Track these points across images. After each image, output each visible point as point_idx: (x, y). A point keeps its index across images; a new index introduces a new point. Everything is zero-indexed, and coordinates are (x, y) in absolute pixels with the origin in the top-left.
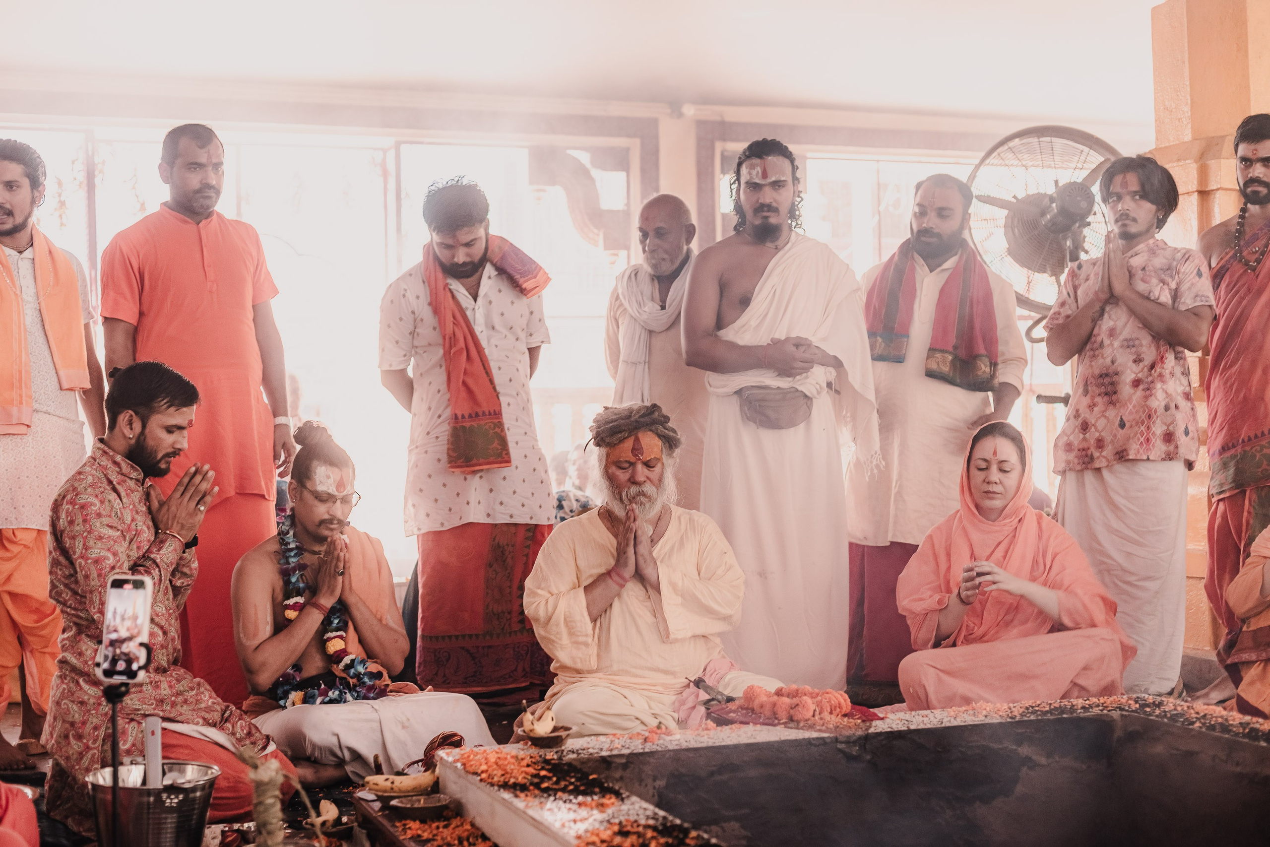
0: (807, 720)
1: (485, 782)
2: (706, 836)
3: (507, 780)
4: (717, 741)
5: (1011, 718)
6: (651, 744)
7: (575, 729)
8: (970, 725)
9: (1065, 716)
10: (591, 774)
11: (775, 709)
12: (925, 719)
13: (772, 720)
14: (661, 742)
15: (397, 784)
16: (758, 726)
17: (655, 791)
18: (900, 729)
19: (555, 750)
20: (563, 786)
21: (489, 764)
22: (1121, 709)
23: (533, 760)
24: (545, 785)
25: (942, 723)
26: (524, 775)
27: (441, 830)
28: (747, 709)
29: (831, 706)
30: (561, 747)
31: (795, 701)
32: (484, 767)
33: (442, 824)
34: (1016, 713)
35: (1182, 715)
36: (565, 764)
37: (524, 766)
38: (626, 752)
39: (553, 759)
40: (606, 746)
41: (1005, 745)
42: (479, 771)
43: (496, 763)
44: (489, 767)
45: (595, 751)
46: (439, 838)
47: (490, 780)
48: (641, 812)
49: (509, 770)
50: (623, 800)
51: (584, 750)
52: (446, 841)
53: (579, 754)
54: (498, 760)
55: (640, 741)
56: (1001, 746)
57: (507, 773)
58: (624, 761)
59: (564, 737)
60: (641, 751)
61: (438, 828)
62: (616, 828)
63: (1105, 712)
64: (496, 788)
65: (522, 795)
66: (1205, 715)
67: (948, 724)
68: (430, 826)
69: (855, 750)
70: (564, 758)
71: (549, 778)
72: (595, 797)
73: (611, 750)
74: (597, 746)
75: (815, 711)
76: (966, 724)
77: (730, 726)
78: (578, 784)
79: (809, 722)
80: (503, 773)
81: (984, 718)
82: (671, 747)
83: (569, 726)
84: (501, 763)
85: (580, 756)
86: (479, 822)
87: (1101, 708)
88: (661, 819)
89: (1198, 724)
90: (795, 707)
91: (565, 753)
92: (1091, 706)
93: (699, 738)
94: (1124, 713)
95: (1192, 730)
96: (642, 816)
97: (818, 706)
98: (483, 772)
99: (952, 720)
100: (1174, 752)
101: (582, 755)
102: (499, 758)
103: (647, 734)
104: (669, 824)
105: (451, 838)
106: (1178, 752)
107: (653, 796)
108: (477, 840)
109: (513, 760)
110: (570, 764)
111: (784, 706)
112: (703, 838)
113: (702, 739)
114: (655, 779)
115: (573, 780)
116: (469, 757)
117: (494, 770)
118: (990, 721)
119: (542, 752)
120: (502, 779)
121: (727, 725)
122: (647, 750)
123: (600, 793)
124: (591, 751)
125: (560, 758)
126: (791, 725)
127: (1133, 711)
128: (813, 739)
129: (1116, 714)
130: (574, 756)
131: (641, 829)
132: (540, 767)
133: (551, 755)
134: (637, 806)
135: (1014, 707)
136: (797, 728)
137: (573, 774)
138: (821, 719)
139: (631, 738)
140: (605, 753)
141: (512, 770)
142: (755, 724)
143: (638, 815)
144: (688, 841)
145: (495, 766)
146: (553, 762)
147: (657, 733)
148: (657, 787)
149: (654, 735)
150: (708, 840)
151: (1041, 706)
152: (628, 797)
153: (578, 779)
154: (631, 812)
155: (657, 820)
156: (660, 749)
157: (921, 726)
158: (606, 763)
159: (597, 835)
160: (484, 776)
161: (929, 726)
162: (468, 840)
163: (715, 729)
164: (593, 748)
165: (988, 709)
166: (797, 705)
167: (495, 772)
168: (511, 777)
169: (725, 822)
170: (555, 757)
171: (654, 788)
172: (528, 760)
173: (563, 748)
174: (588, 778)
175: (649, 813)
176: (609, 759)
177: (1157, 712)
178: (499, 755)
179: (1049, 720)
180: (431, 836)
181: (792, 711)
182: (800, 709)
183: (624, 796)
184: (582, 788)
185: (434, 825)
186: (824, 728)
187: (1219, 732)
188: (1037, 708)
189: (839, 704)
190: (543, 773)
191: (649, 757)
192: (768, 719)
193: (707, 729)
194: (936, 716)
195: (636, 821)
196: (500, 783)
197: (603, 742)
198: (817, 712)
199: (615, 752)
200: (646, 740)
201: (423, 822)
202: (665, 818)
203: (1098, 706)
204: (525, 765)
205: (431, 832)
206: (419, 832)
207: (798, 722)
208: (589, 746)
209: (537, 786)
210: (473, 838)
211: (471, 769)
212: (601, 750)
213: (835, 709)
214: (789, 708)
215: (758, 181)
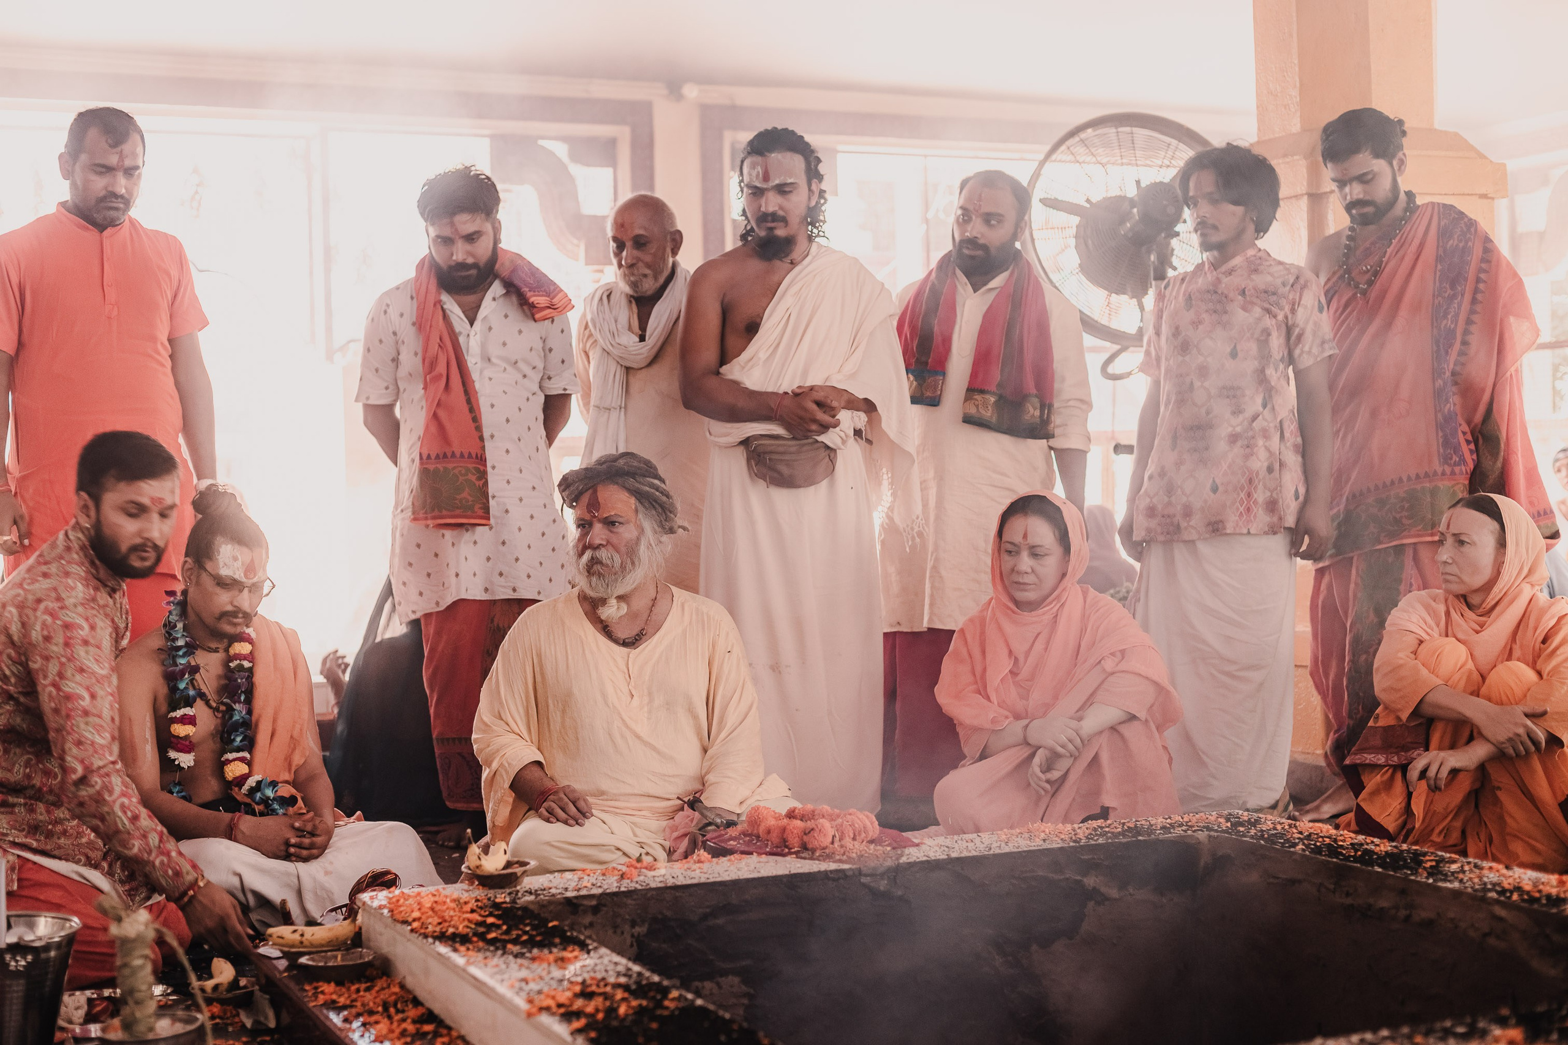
0: (824, 849)
1: (416, 932)
2: (690, 996)
3: (444, 930)
4: (711, 876)
5: (1075, 841)
6: (629, 881)
7: (533, 863)
8: (1024, 852)
9: (1140, 838)
10: (551, 921)
11: (785, 835)
12: (970, 845)
13: (781, 848)
14: (642, 878)
15: (308, 936)
16: (764, 856)
17: (634, 940)
18: (938, 857)
19: (508, 891)
20: (514, 936)
21: (423, 910)
22: (1208, 829)
23: (480, 904)
24: (492, 935)
25: (990, 849)
26: (466, 923)
27: (362, 993)
28: (750, 835)
29: (854, 830)
30: (515, 887)
31: (810, 824)
32: (416, 914)
33: (363, 986)
34: (1081, 836)
35: (1282, 836)
36: (519, 909)
37: (467, 912)
38: (596, 891)
39: (505, 902)
40: (573, 884)
41: (1068, 876)
42: (410, 919)
43: (432, 909)
44: (423, 914)
45: (558, 891)
46: (359, 1004)
47: (423, 931)
48: (610, 967)
49: (447, 918)
50: (588, 952)
51: (544, 890)
52: (367, 1008)
53: (537, 895)
54: (434, 905)
55: (616, 878)
56: (1062, 877)
57: (445, 921)
58: (594, 903)
59: (519, 874)
60: (615, 890)
61: (358, 991)
62: (578, 989)
63: (1189, 832)
64: (430, 940)
65: (463, 949)
66: (1310, 834)
67: (998, 851)
68: (349, 989)
69: (883, 885)
70: (518, 901)
71: (498, 927)
72: (555, 950)
73: (579, 890)
74: (561, 886)
75: (834, 836)
76: (1020, 850)
77: (728, 857)
78: (534, 933)
79: (827, 851)
80: (440, 921)
81: (1042, 842)
82: (653, 885)
83: (527, 860)
84: (438, 907)
85: (539, 898)
86: (410, 982)
87: (1184, 828)
88: (635, 975)
89: (1300, 846)
90: (809, 832)
91: (520, 895)
92: (1172, 826)
93: (689, 873)
94: (1212, 833)
95: (1294, 853)
96: (611, 973)
97: (837, 830)
98: (414, 920)
99: (1003, 845)
100: (1271, 880)
101: (542, 896)
102: (436, 902)
103: (624, 869)
104: (644, 982)
105: (374, 1003)
106: (1276, 881)
107: (632, 946)
108: (407, 1006)
109: (453, 905)
110: (525, 909)
111: (796, 831)
112: (686, 999)
113: (693, 874)
114: (633, 924)
115: (528, 929)
116: (398, 901)
117: (428, 917)
118: (1049, 847)
119: (491, 893)
120: (438, 929)
121: (724, 856)
122: (623, 889)
123: (561, 944)
124: (553, 891)
125: (514, 901)
126: (805, 854)
127: (1223, 831)
128: (831, 871)
129: (1202, 836)
130: (532, 898)
131: (608, 989)
132: (487, 913)
133: (502, 897)
134: (606, 960)
135: (1079, 828)
136: (812, 859)
137: (528, 921)
138: (842, 846)
139: (604, 875)
140: (569, 894)
141: (452, 917)
142: (760, 854)
143: (606, 971)
144: (666, 1003)
145: (431, 913)
146: (504, 905)
147: (636, 868)
148: (636, 934)
149: (633, 869)
150: (693, 1001)
151: (1112, 826)
152: (596, 949)
153: (534, 928)
154: (598, 968)
155: (630, 976)
156: (639, 887)
157: (965, 854)
158: (572, 905)
159: (553, 998)
160: (415, 925)
161: (975, 853)
162: (395, 1005)
163: (710, 862)
164: (556, 888)
165: (1047, 831)
166: (813, 829)
167: (430, 920)
168: (449, 926)
169: (721, 976)
170: (508, 900)
171: (633, 936)
172: (473, 904)
173: (518, 888)
174: (546, 926)
175: (620, 968)
176: (575, 901)
177: (1253, 832)
178: (436, 899)
179: (1120, 843)
180: (348, 1002)
181: (805, 837)
182: (816, 835)
183: (590, 947)
184: (538, 938)
185: (353, 988)
186: (845, 857)
187: (1325, 855)
188: (1107, 829)
189: (865, 828)
190: (490, 920)
191: (626, 897)
192: (777, 847)
193: (700, 861)
194: (984, 840)
195: (603, 979)
196: (435, 934)
197: (568, 880)
198: (837, 838)
199: (584, 892)
200: (623, 876)
201: (339, 983)
202: (640, 974)
203: (1181, 825)
204: (469, 910)
205: (349, 997)
206: (334, 997)
207: (813, 851)
208: (550, 886)
209: (482, 937)
210: (402, 1003)
211: (399, 917)
212: (566, 889)
213: (860, 834)
214: (802, 833)
215: (759, 185)
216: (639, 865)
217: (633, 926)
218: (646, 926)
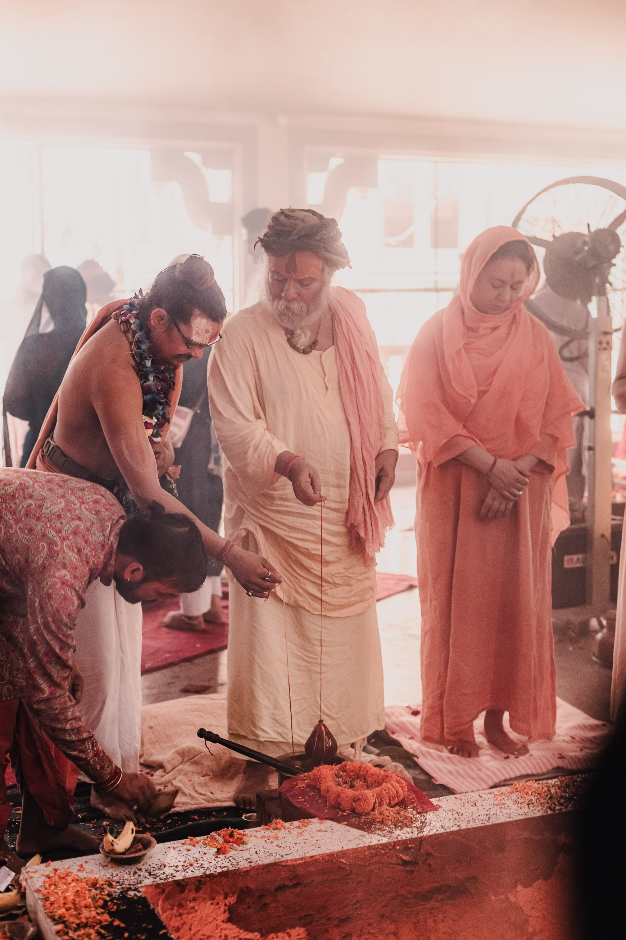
0: (368, 814)
4: (284, 853)
6: (223, 857)
8: (515, 821)
11: (339, 799)
12: (475, 809)
13: (336, 814)
17: (227, 908)
19: (134, 869)
21: (67, 905)
23: (111, 893)
25: (489, 819)
26: (98, 927)
29: (390, 797)
30: (139, 863)
31: (358, 795)
32: (62, 911)
36: (139, 900)
37: (100, 906)
39: (130, 889)
40: (182, 861)
41: (545, 836)
42: (57, 917)
43: (75, 903)
44: (67, 910)
45: (171, 872)
53: (155, 878)
55: (214, 851)
56: (541, 837)
57: (82, 924)
58: (197, 882)
60: (213, 872)
67: (496, 821)
70: (140, 887)
74: (173, 861)
75: (375, 803)
76: (511, 820)
77: (298, 824)
79: (369, 818)
80: (78, 922)
81: (525, 809)
82: (241, 865)
90: (357, 800)
91: (142, 875)
93: (268, 845)
97: (377, 798)
103: (220, 842)
107: (225, 912)
109: (90, 900)
111: (347, 800)
113: (271, 849)
114: (226, 896)
118: (533, 815)
119: (120, 872)
121: (295, 823)
122: (218, 870)
125: (136, 887)
137: (144, 925)
138: (381, 813)
141: (88, 918)
147: (229, 843)
148: (228, 904)
156: (231, 867)
157: (472, 825)
161: (478, 824)
164: (169, 865)
166: (359, 799)
168: (85, 934)
170: (133, 884)
171: (226, 905)
174: (158, 933)
181: (354, 804)
182: (362, 804)
189: (398, 793)
193: (276, 829)
197: (179, 853)
198: (377, 804)
200: (219, 852)
207: (360, 816)
214: (352, 800)
216: (231, 840)
217: (226, 898)
218: (236, 896)
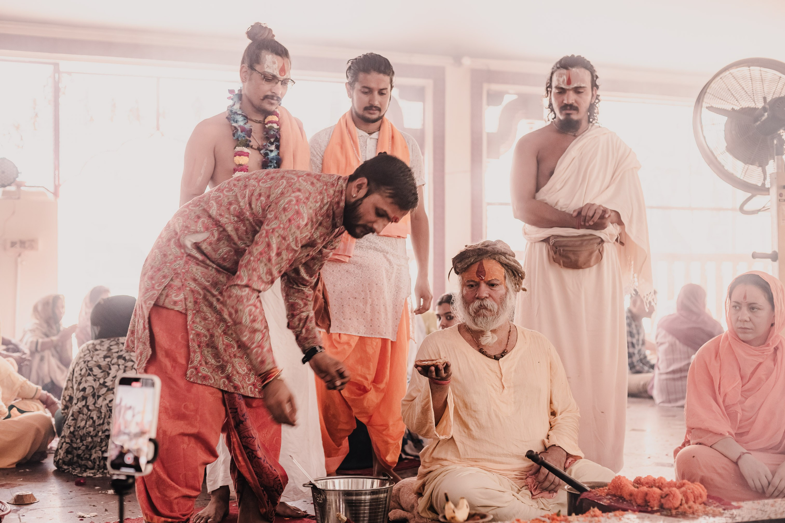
0: (677, 508)
11: (647, 498)
28: (615, 496)
29: (694, 496)
31: (666, 490)
75: (682, 500)
77: (613, 513)
79: (680, 510)
90: (665, 497)
97: (683, 495)
111: (655, 496)
121: (610, 512)
126: (665, 513)
138: (689, 508)
166: (667, 495)
181: (662, 500)
182: (671, 499)
186: (694, 515)
189: (701, 494)
192: (641, 506)
193: (595, 516)
198: (684, 502)
207: (670, 510)
213: (698, 499)
214: (660, 497)
215: (563, 86)
